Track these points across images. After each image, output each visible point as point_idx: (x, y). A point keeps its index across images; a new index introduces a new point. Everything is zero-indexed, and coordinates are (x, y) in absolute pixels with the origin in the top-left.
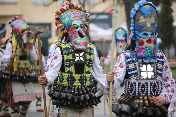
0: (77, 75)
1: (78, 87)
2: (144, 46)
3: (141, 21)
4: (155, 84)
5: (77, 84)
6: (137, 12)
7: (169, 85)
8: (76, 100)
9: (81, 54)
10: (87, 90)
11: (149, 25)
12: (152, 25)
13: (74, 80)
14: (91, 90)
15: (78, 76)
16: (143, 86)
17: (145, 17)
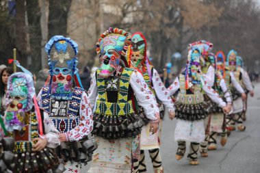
0: (109, 103)
1: (109, 116)
2: (56, 82)
3: (55, 57)
4: (74, 121)
5: (108, 112)
6: (51, 47)
7: (83, 124)
8: (104, 130)
9: (115, 81)
10: (118, 121)
11: (62, 61)
12: (66, 61)
13: (106, 108)
14: (122, 121)
15: (109, 105)
16: (63, 123)
17: (58, 53)
